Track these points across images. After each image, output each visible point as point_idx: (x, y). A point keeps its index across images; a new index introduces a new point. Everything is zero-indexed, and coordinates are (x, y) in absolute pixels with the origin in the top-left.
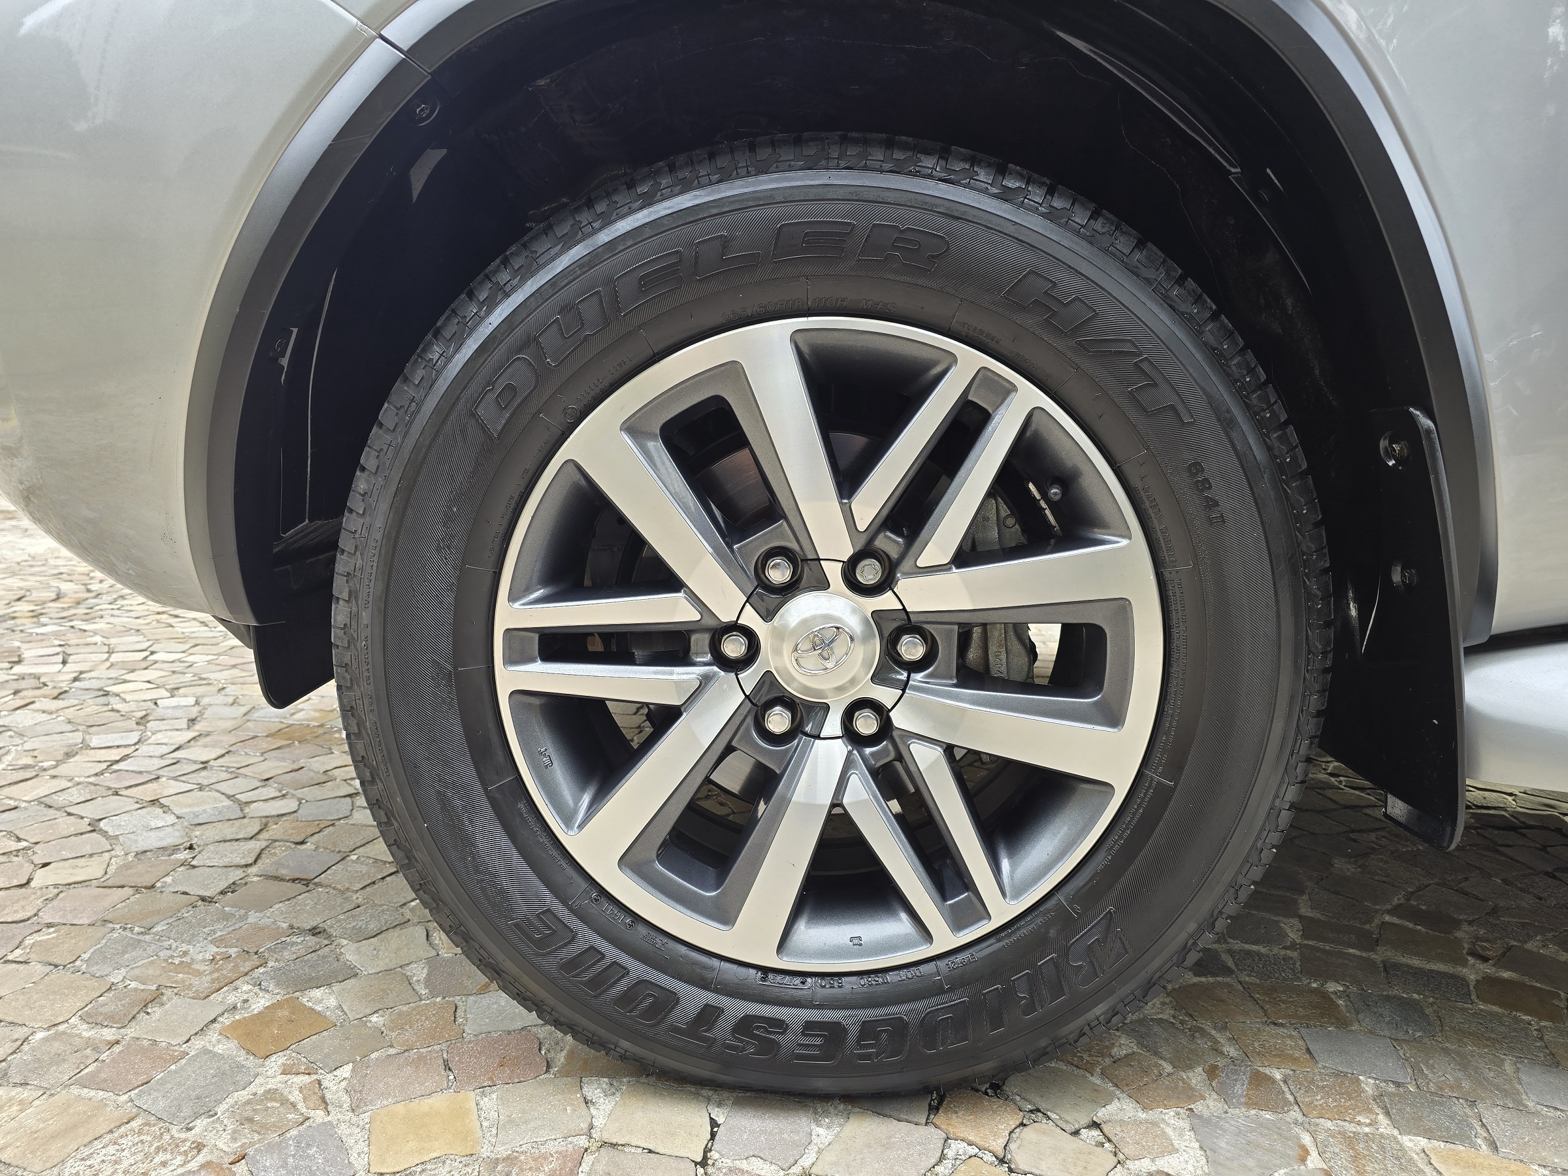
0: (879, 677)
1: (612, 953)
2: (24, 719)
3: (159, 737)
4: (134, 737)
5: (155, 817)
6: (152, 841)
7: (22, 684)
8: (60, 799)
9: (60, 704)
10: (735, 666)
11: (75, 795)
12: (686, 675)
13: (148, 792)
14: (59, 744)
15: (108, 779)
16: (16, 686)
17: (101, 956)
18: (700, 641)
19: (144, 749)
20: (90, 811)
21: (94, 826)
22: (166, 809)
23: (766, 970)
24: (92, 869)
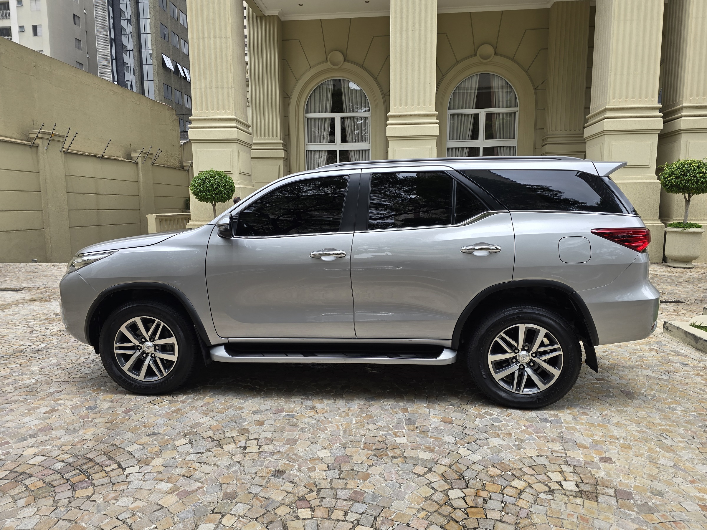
0: (154, 351)
1: (126, 379)
2: (70, 354)
3: (92, 357)
4: (88, 357)
5: (89, 369)
6: (87, 372)
7: (70, 347)
8: (75, 367)
9: (76, 351)
10: (139, 350)
11: (77, 366)
12: (134, 351)
13: (88, 366)
14: (75, 358)
15: (82, 364)
16: (68, 348)
17: (78, 384)
18: (136, 347)
19: (89, 359)
20: (79, 368)
21: (80, 370)
22: (90, 368)
23: (143, 381)
24: (79, 376)
